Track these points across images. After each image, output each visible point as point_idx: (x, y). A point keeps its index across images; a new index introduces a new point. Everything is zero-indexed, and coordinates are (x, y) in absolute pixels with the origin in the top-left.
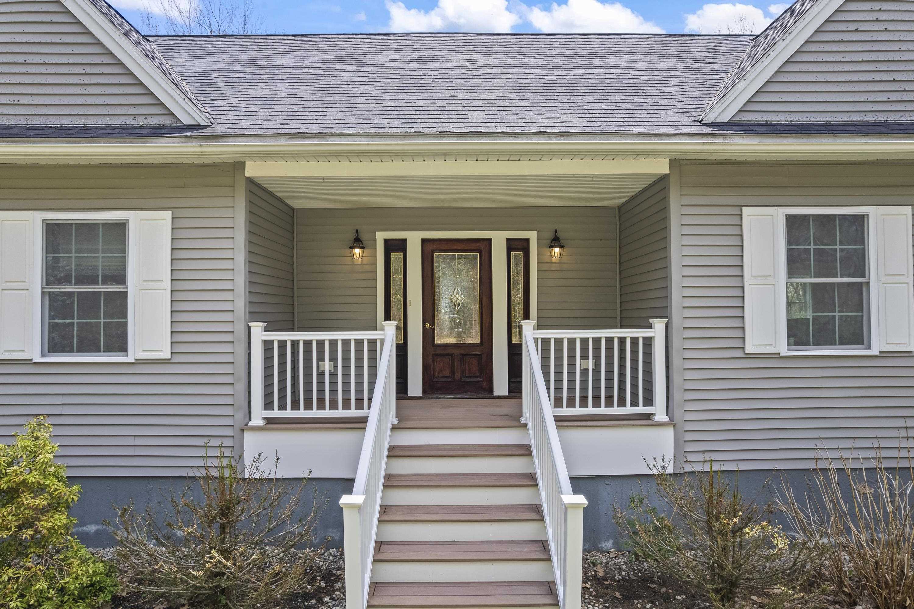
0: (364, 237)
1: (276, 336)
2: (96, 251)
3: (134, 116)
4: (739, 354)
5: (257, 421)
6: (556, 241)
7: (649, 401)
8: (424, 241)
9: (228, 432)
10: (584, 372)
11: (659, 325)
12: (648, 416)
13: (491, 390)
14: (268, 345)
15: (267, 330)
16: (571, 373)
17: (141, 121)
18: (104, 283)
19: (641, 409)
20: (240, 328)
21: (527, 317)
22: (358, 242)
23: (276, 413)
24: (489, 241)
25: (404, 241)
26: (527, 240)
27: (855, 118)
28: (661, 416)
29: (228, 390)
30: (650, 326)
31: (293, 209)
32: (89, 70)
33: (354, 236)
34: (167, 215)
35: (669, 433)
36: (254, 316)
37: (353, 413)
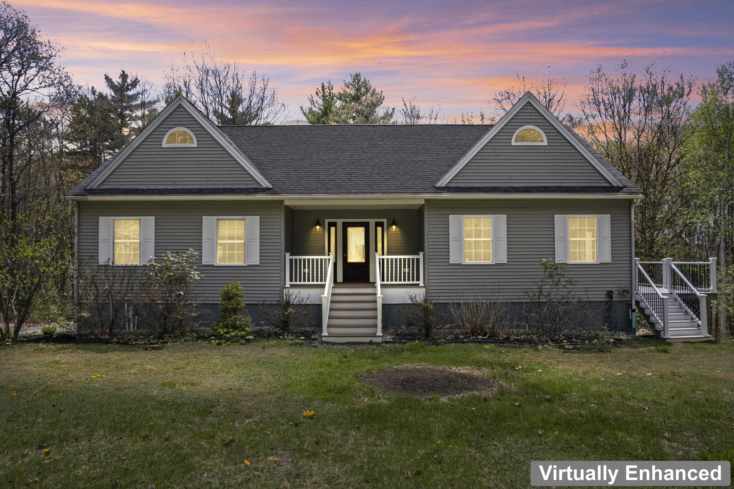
0: (320, 221)
1: (294, 257)
2: (234, 229)
3: (247, 184)
4: (447, 264)
5: (288, 285)
6: (394, 223)
7: (418, 279)
8: (343, 223)
9: (278, 289)
10: (405, 273)
11: (421, 254)
12: (418, 284)
13: (369, 280)
14: (291, 260)
15: (290, 255)
16: (400, 273)
17: (249, 186)
18: (237, 240)
19: (415, 282)
20: (282, 255)
21: (376, 251)
22: (318, 223)
23: (294, 283)
24: (368, 223)
25: (336, 223)
26: (383, 222)
27: (488, 185)
28: (422, 285)
29: (279, 275)
30: (419, 255)
31: (293, 210)
32: (232, 169)
33: (316, 221)
34: (258, 217)
35: (424, 289)
36: (287, 251)
37: (319, 283)
